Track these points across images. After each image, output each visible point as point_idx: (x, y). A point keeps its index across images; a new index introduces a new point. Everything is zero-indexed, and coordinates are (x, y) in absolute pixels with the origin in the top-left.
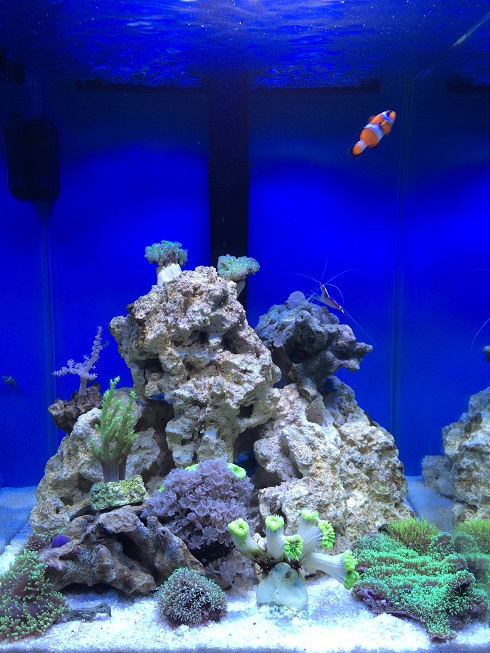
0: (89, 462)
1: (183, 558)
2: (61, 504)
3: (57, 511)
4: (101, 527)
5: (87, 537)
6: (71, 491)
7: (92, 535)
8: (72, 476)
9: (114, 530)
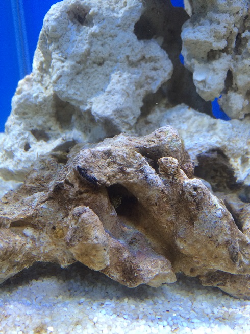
0: (68, 75)
1: (229, 238)
2: (32, 139)
3: (27, 147)
4: (81, 173)
5: (58, 188)
6: (45, 122)
7: (66, 187)
8: (45, 100)
9: (104, 179)
